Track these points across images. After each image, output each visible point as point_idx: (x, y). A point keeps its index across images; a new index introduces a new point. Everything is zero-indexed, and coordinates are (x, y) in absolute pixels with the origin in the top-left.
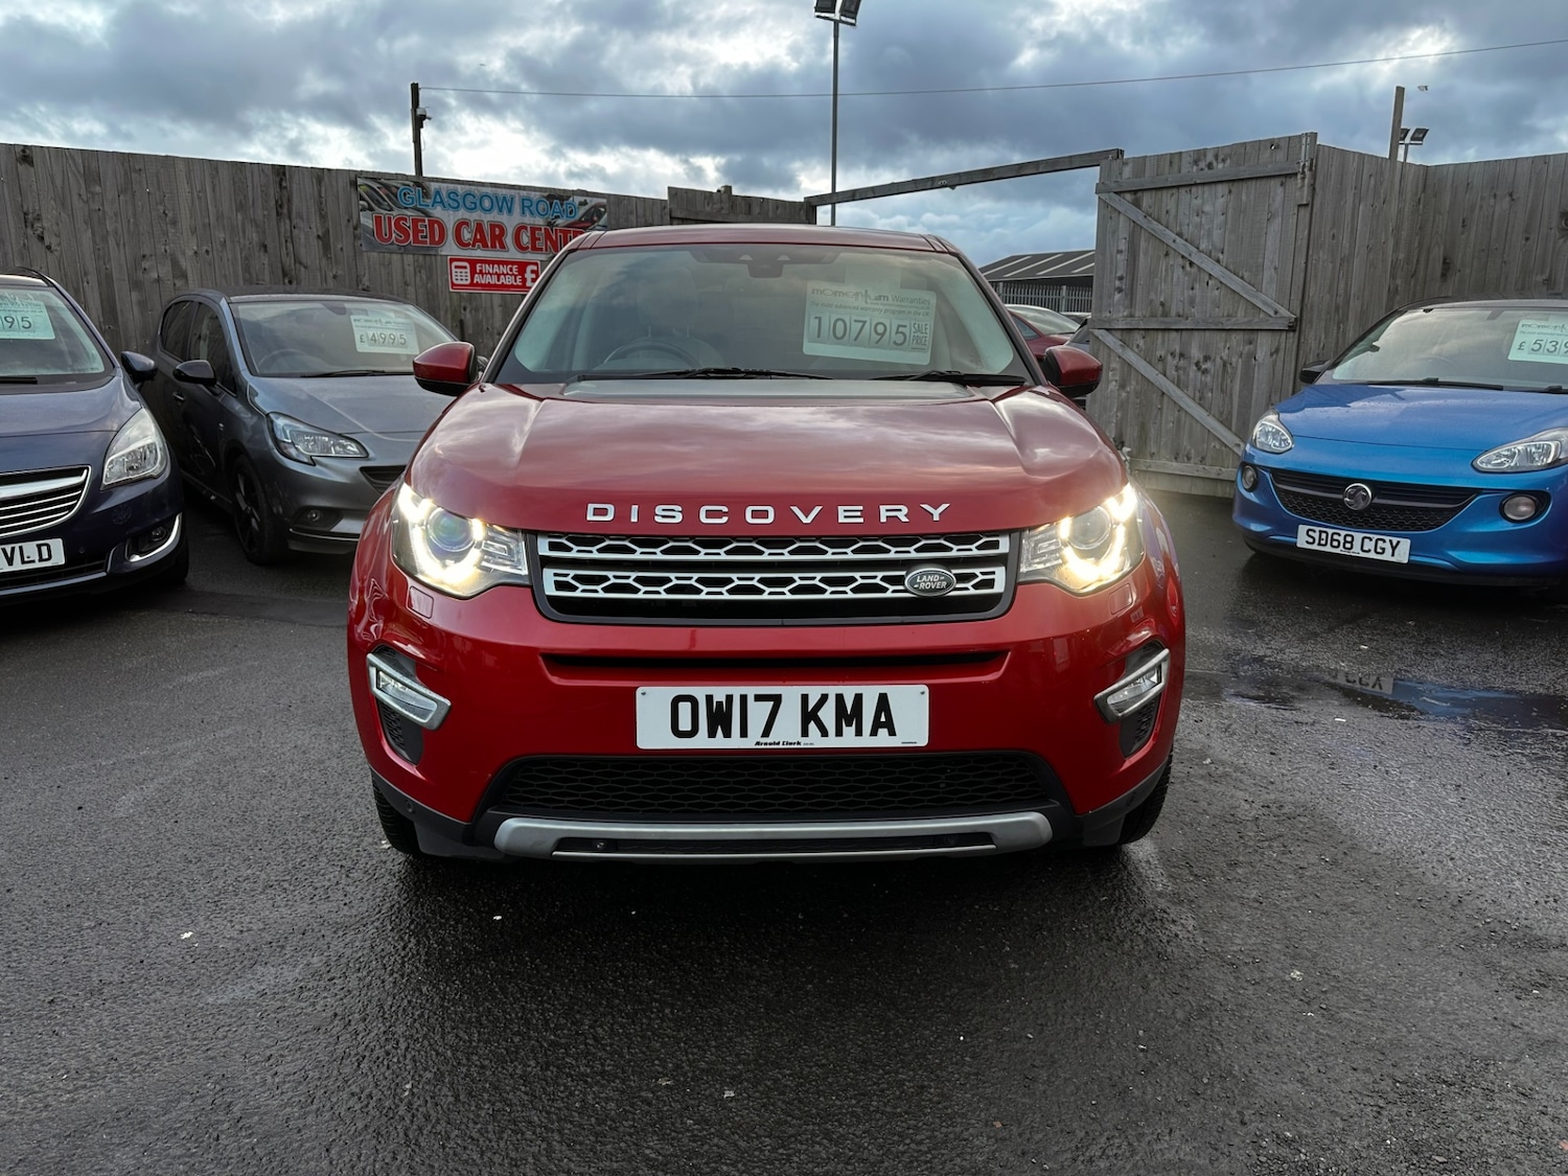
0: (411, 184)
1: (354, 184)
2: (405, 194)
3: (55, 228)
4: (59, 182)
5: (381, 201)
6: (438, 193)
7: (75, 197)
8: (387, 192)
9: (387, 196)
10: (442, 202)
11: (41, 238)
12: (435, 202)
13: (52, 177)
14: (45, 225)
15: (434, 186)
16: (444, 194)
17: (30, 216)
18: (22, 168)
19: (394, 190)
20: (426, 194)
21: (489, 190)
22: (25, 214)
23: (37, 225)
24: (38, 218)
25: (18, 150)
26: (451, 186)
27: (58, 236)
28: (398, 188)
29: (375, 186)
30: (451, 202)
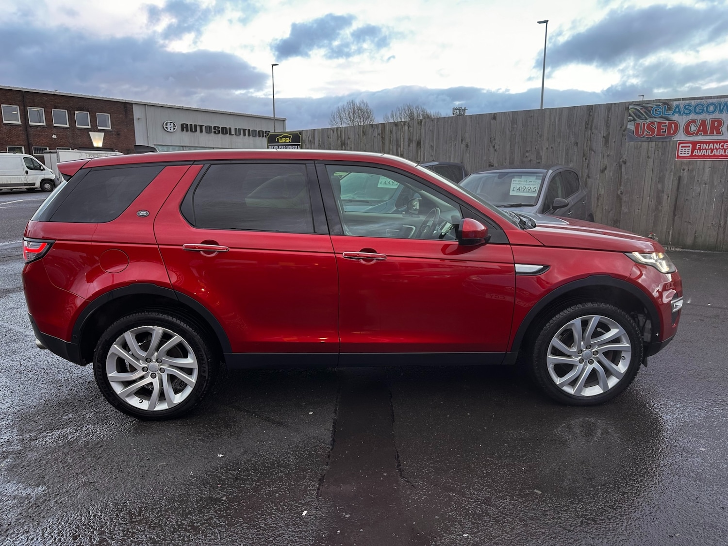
0: (661, 104)
1: (628, 109)
2: (656, 110)
3: (499, 142)
4: (503, 126)
5: (641, 115)
6: (678, 106)
7: (507, 130)
8: (645, 110)
9: (645, 112)
10: (679, 112)
11: (494, 147)
12: (674, 112)
13: (501, 123)
14: (496, 142)
15: (675, 103)
16: (682, 106)
17: (492, 139)
18: (492, 122)
19: (650, 109)
20: (669, 109)
21: (715, 101)
22: (491, 138)
23: (494, 142)
24: (494, 140)
25: (493, 115)
26: (687, 102)
27: (499, 145)
28: (652, 107)
29: (638, 108)
30: (685, 111)
